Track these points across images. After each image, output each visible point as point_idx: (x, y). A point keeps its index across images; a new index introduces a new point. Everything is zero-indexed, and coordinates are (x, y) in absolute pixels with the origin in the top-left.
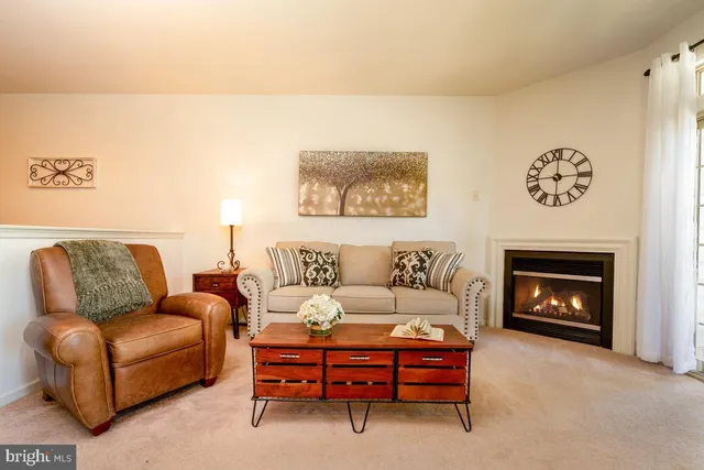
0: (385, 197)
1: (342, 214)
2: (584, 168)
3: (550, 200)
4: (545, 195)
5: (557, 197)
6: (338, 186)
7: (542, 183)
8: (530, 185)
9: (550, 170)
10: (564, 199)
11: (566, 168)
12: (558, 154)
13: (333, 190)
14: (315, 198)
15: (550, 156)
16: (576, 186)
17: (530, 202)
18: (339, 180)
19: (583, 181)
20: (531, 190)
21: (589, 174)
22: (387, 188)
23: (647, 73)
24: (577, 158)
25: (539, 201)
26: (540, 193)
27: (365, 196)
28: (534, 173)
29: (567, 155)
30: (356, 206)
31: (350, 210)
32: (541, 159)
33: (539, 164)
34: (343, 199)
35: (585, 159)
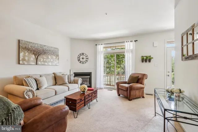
0: (49, 60)
1: (36, 64)
2: (87, 57)
3: (82, 62)
4: (81, 62)
5: (83, 62)
6: (35, 55)
7: (80, 59)
8: (78, 59)
9: (81, 57)
10: (84, 62)
11: (84, 57)
12: (83, 54)
13: (33, 56)
14: (26, 58)
15: (82, 54)
16: (86, 60)
17: (78, 62)
18: (35, 53)
19: (87, 60)
20: (78, 60)
21: (88, 59)
22: (50, 57)
23: (96, 45)
24: (86, 56)
25: (80, 62)
28: (79, 57)
29: (84, 54)
30: (41, 62)
31: (39, 63)
32: (80, 54)
33: (80, 55)
34: (37, 59)
35: (87, 56)
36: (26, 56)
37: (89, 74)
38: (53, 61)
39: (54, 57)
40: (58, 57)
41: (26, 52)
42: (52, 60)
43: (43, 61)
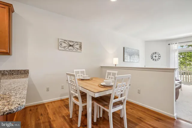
1: (130, 61)
3: (155, 60)
4: (154, 59)
5: (156, 60)
7: (153, 57)
9: (154, 55)
10: (157, 60)
11: (157, 55)
12: (156, 53)
13: (129, 56)
16: (158, 58)
17: (151, 60)
18: (130, 54)
19: (159, 57)
20: (151, 58)
21: (160, 57)
22: (135, 57)
23: (169, 44)
24: (158, 54)
25: (153, 60)
26: (153, 59)
27: (133, 58)
28: (152, 55)
29: (157, 53)
33: (153, 54)
35: (160, 54)
39: (137, 56)
40: (139, 57)
41: (126, 54)
42: (136, 59)
43: (133, 60)
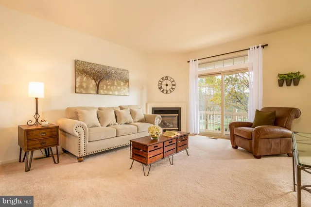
0: (115, 87)
1: (97, 93)
2: (173, 83)
3: (165, 92)
4: (164, 90)
5: (167, 91)
6: (96, 80)
7: (163, 86)
8: (160, 86)
9: (164, 83)
10: (169, 92)
11: (169, 83)
12: (167, 78)
13: (93, 82)
14: (84, 85)
15: (165, 79)
17: (159, 92)
18: (96, 77)
19: (173, 87)
20: (159, 88)
21: (175, 85)
22: (116, 83)
24: (172, 80)
25: (162, 92)
26: (162, 89)
27: (107, 86)
28: (160, 83)
29: (169, 78)
30: (103, 90)
31: (101, 91)
32: (162, 78)
33: (162, 80)
34: (98, 86)
35: (174, 81)
36: (84, 82)
37: (177, 111)
38: (121, 88)
39: (122, 83)
40: (127, 84)
41: (84, 76)
42: (119, 88)
43: (107, 89)
